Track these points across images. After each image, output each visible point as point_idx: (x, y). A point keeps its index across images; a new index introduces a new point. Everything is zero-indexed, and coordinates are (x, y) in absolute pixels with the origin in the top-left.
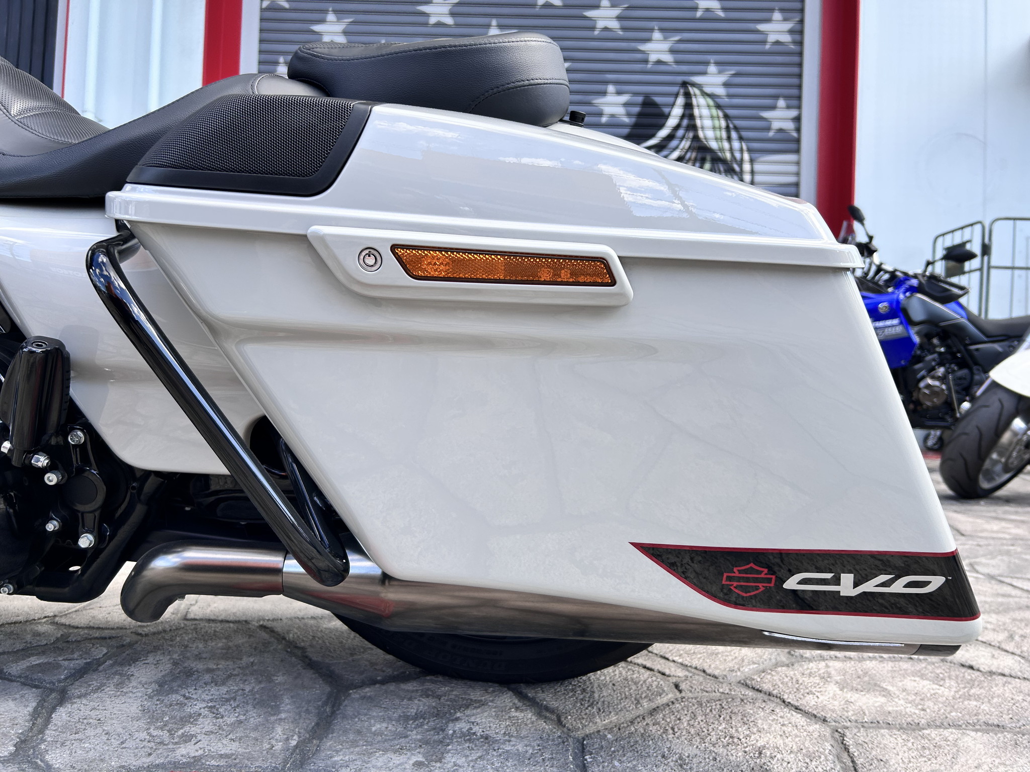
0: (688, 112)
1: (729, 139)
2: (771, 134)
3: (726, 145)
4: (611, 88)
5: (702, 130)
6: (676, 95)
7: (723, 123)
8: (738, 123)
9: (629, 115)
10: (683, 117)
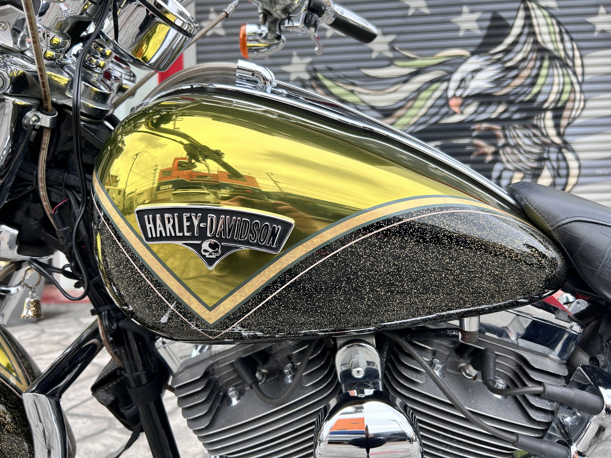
0: (528, 22)
1: (562, 40)
2: (596, 35)
3: (560, 46)
4: (465, 9)
5: (541, 36)
6: (518, 10)
7: (557, 29)
8: (569, 28)
9: (481, 28)
10: (524, 26)
